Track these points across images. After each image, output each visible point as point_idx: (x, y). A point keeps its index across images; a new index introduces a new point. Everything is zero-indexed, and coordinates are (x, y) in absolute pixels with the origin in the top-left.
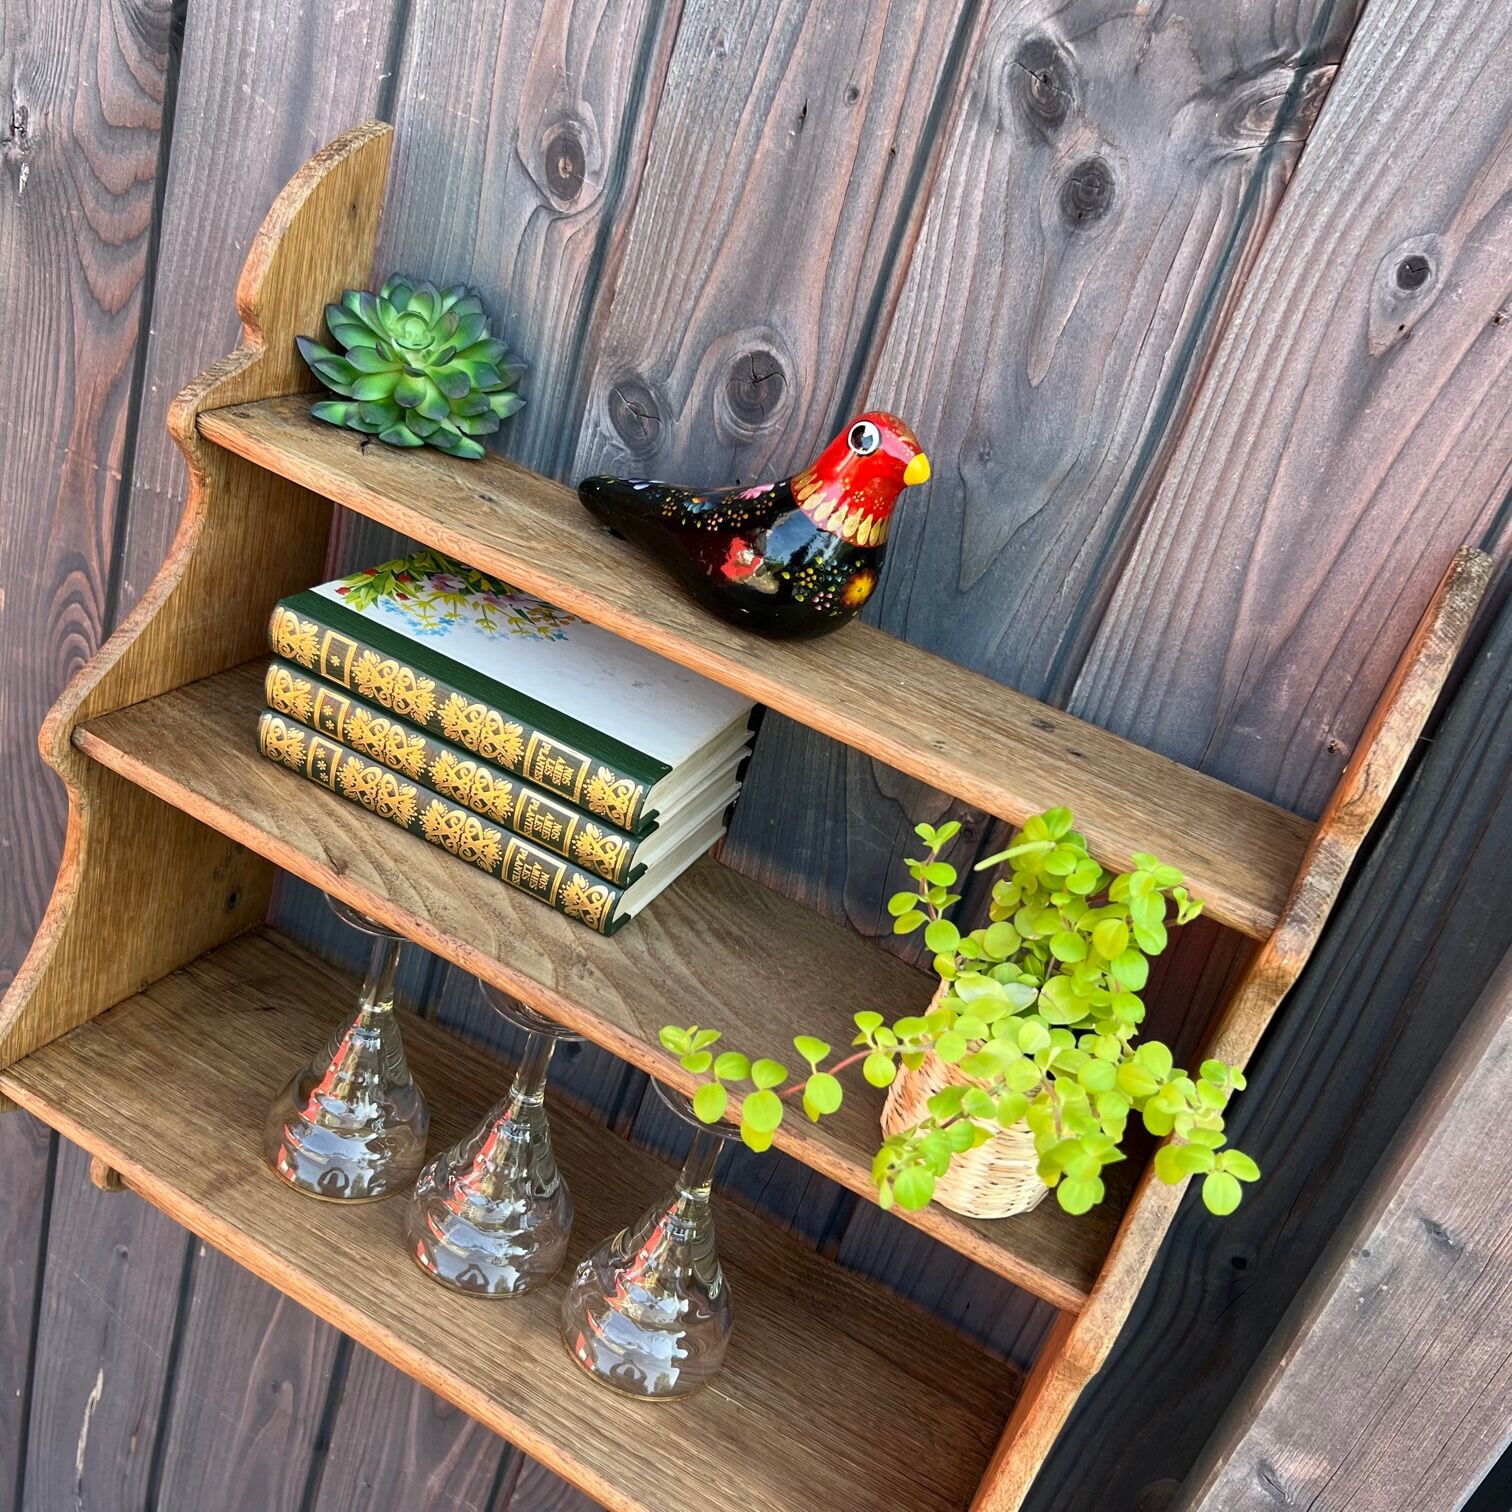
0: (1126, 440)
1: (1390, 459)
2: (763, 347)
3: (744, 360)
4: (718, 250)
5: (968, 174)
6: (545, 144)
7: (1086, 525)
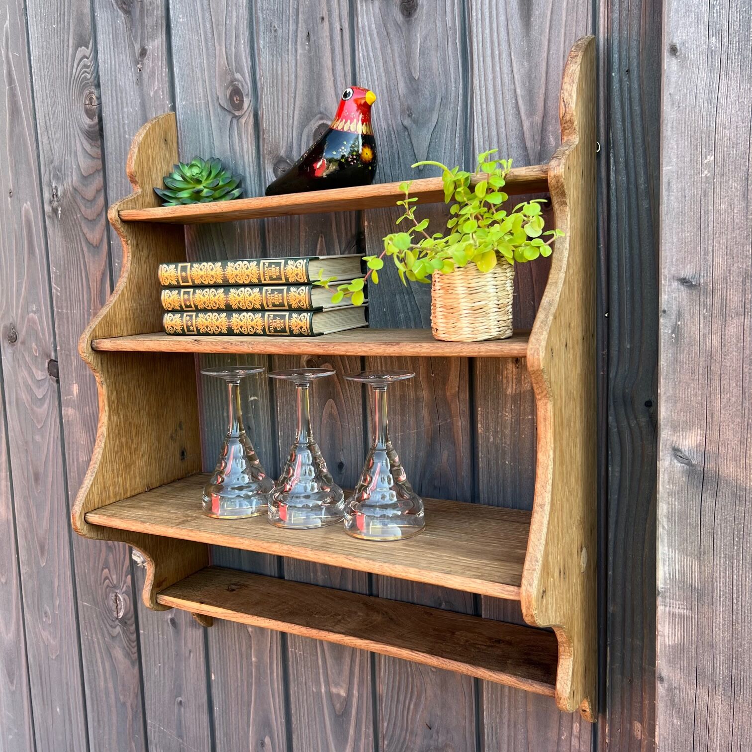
0: (455, 79)
1: (547, 30)
2: (321, 122)
3: (316, 131)
4: (295, 97)
5: (368, 21)
6: (228, 96)
7: (455, 118)
